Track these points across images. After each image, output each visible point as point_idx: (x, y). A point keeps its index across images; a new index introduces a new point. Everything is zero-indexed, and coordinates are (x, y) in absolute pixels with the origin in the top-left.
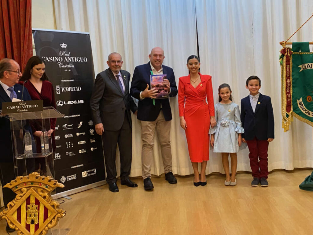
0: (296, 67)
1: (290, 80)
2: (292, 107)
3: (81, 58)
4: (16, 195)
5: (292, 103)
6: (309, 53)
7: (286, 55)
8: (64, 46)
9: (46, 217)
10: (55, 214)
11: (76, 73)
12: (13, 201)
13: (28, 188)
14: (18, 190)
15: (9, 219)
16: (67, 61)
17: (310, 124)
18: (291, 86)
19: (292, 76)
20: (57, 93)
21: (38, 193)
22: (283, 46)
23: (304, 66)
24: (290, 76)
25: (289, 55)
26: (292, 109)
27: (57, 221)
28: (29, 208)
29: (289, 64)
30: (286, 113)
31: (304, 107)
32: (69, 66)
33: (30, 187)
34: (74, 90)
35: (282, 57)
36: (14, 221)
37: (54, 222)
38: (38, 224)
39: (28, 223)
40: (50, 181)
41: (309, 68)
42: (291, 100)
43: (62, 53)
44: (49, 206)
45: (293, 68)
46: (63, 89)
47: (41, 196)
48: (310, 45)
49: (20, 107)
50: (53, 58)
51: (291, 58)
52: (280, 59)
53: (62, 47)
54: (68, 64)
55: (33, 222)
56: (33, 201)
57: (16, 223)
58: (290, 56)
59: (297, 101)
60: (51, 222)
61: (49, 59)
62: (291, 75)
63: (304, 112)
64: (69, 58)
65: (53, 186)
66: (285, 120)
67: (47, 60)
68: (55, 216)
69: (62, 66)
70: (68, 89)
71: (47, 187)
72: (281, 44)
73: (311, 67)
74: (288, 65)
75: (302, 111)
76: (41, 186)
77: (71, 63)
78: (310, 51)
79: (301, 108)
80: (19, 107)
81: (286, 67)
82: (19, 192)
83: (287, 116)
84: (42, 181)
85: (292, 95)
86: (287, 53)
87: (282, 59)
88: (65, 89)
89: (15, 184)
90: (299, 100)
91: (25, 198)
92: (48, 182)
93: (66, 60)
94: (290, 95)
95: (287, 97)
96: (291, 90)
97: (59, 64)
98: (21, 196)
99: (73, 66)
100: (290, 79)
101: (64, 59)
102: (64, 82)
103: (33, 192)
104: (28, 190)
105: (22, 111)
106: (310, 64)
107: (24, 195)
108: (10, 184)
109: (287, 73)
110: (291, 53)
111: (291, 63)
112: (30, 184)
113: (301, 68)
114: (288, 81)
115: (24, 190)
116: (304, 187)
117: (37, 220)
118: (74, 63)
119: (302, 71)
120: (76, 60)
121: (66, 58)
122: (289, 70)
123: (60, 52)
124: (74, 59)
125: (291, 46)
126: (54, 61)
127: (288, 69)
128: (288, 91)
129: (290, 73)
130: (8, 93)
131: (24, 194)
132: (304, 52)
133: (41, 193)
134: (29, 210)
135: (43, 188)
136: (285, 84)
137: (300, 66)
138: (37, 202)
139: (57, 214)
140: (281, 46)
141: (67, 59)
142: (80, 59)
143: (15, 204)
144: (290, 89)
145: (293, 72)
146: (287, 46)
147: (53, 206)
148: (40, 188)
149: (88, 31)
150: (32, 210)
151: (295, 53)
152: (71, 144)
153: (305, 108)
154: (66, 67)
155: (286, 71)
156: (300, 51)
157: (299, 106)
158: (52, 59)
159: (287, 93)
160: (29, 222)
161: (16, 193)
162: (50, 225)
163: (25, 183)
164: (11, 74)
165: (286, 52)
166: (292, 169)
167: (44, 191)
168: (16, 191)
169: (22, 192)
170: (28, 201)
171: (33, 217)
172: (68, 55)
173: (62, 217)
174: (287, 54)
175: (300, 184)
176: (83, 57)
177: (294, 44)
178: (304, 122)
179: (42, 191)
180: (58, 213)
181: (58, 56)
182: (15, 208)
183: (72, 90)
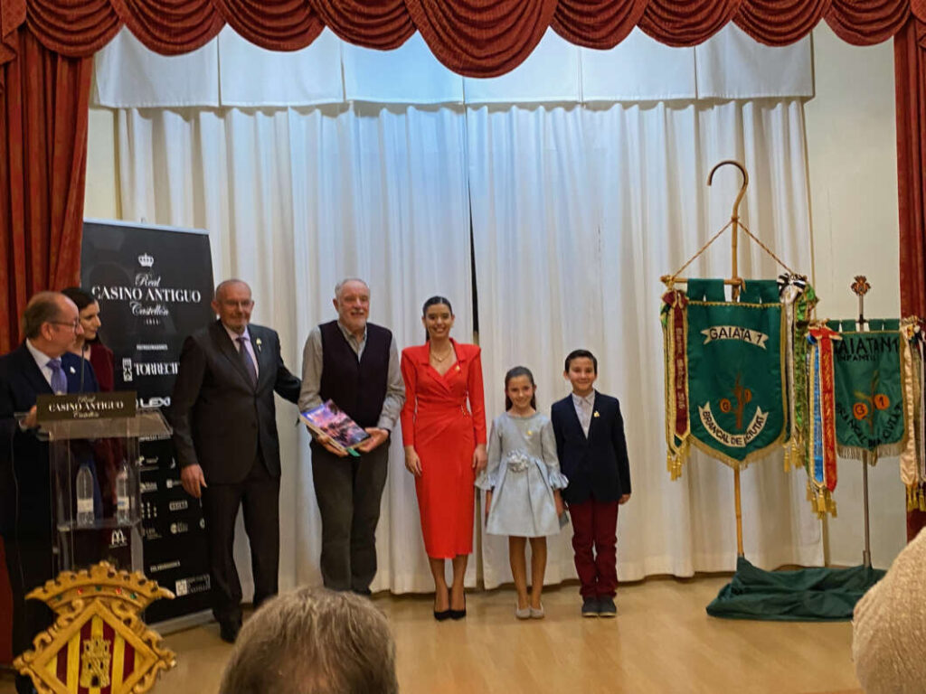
0: (695, 334)
1: (684, 362)
2: (689, 423)
3: (186, 292)
4: (57, 615)
5: (688, 415)
6: (724, 304)
7: (674, 305)
8: (146, 261)
9: (129, 669)
10: (152, 661)
11: (170, 329)
12: (51, 630)
13: (89, 600)
14: (63, 606)
15: (36, 675)
16: (153, 299)
17: (727, 464)
18: (687, 375)
19: (689, 353)
20: (125, 378)
21: (112, 612)
22: (667, 285)
23: (713, 332)
24: (683, 353)
25: (681, 306)
26: (689, 428)
27: (158, 676)
28: (88, 648)
29: (682, 327)
30: (675, 437)
31: (715, 424)
32: (158, 310)
33: (93, 597)
34: (167, 371)
35: (665, 310)
36: (50, 679)
37: (149, 680)
38: (109, 688)
39: (83, 684)
40: (142, 583)
41: (723, 337)
42: (686, 408)
43: (141, 280)
44: (137, 643)
45: (689, 335)
46: (139, 368)
47: (119, 618)
48: (726, 286)
49: (81, 406)
50: (121, 290)
51: (685, 314)
52: (662, 313)
53: (143, 263)
54: (153, 305)
55: (95, 681)
56: (97, 630)
57: (55, 683)
58: (684, 309)
59: (698, 411)
60: (142, 681)
61: (110, 293)
62: (686, 352)
63: (714, 435)
64: (157, 291)
65: (149, 594)
66: (674, 453)
67: (105, 296)
68: (154, 665)
69: (141, 312)
70: (152, 369)
71: (135, 597)
72: (664, 280)
73: (728, 333)
74: (679, 330)
75: (711, 432)
76: (120, 596)
77: (162, 303)
78: (727, 300)
79: (707, 427)
80: (78, 407)
81: (675, 332)
82: (65, 609)
83: (678, 442)
84: (123, 582)
85: (687, 395)
86: (678, 302)
87: (665, 314)
88: (144, 369)
89: (57, 590)
90: (703, 407)
91: (78, 624)
92: (138, 586)
93: (150, 298)
94: (685, 396)
95: (677, 400)
96: (687, 385)
97: (133, 305)
98: (70, 620)
99: (166, 312)
100: (683, 359)
101: (145, 293)
102: (143, 351)
103: (100, 610)
104: (86, 605)
105: (86, 415)
106: (727, 328)
107: (76, 617)
108: (45, 591)
109: (676, 346)
110: (685, 302)
111: (685, 324)
112: (94, 588)
113: (706, 336)
114: (680, 364)
115: (78, 605)
116: (716, 611)
117: (108, 677)
118: (170, 305)
119: (710, 343)
120: (175, 295)
121: (150, 291)
122: (682, 340)
123: (138, 278)
124: (170, 295)
125: (685, 287)
126: (121, 298)
127: (679, 338)
128: (680, 387)
129: (683, 346)
130: (48, 374)
131: (79, 614)
132: (714, 300)
133: (119, 612)
134: (89, 653)
135: (125, 601)
136: (672, 370)
137: (705, 332)
138: (109, 633)
139: (157, 662)
140: (664, 285)
141: (154, 293)
142: (184, 295)
143: (53, 639)
144: (683, 383)
145: (689, 343)
146: (677, 286)
147: (149, 642)
148: (117, 598)
149: (204, 228)
150: (95, 652)
151: (694, 302)
152: (152, 508)
153: (717, 427)
154: (148, 313)
155: (676, 342)
156: (705, 299)
157: (704, 421)
158: (118, 292)
159: (677, 391)
160: (86, 683)
161: (59, 611)
162: (138, 689)
163: (81, 588)
164: (57, 330)
165: (673, 300)
166: (688, 573)
167: (127, 606)
168: (57, 608)
169: (73, 609)
170: (86, 631)
171: (96, 670)
172: (156, 283)
173: (169, 668)
174: (678, 305)
175: (707, 604)
176: (190, 289)
177: (691, 283)
178: (715, 457)
179: (122, 608)
180: (160, 658)
181: (131, 287)
182: (55, 648)
183: (161, 372)
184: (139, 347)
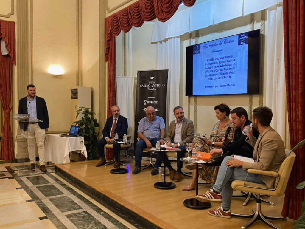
8: (152, 78)
11: (156, 93)
20: (145, 104)
32: (153, 89)
34: (154, 103)
43: (150, 82)
46: (148, 102)
53: (151, 79)
69: (149, 90)
70: (151, 102)
77: (155, 87)
88: (149, 102)
99: (156, 90)
101: (151, 85)
124: (157, 85)
141: (153, 85)
142: (160, 85)
158: (145, 86)
172: (154, 83)
181: (148, 84)
183: (153, 103)
184: (148, 97)
